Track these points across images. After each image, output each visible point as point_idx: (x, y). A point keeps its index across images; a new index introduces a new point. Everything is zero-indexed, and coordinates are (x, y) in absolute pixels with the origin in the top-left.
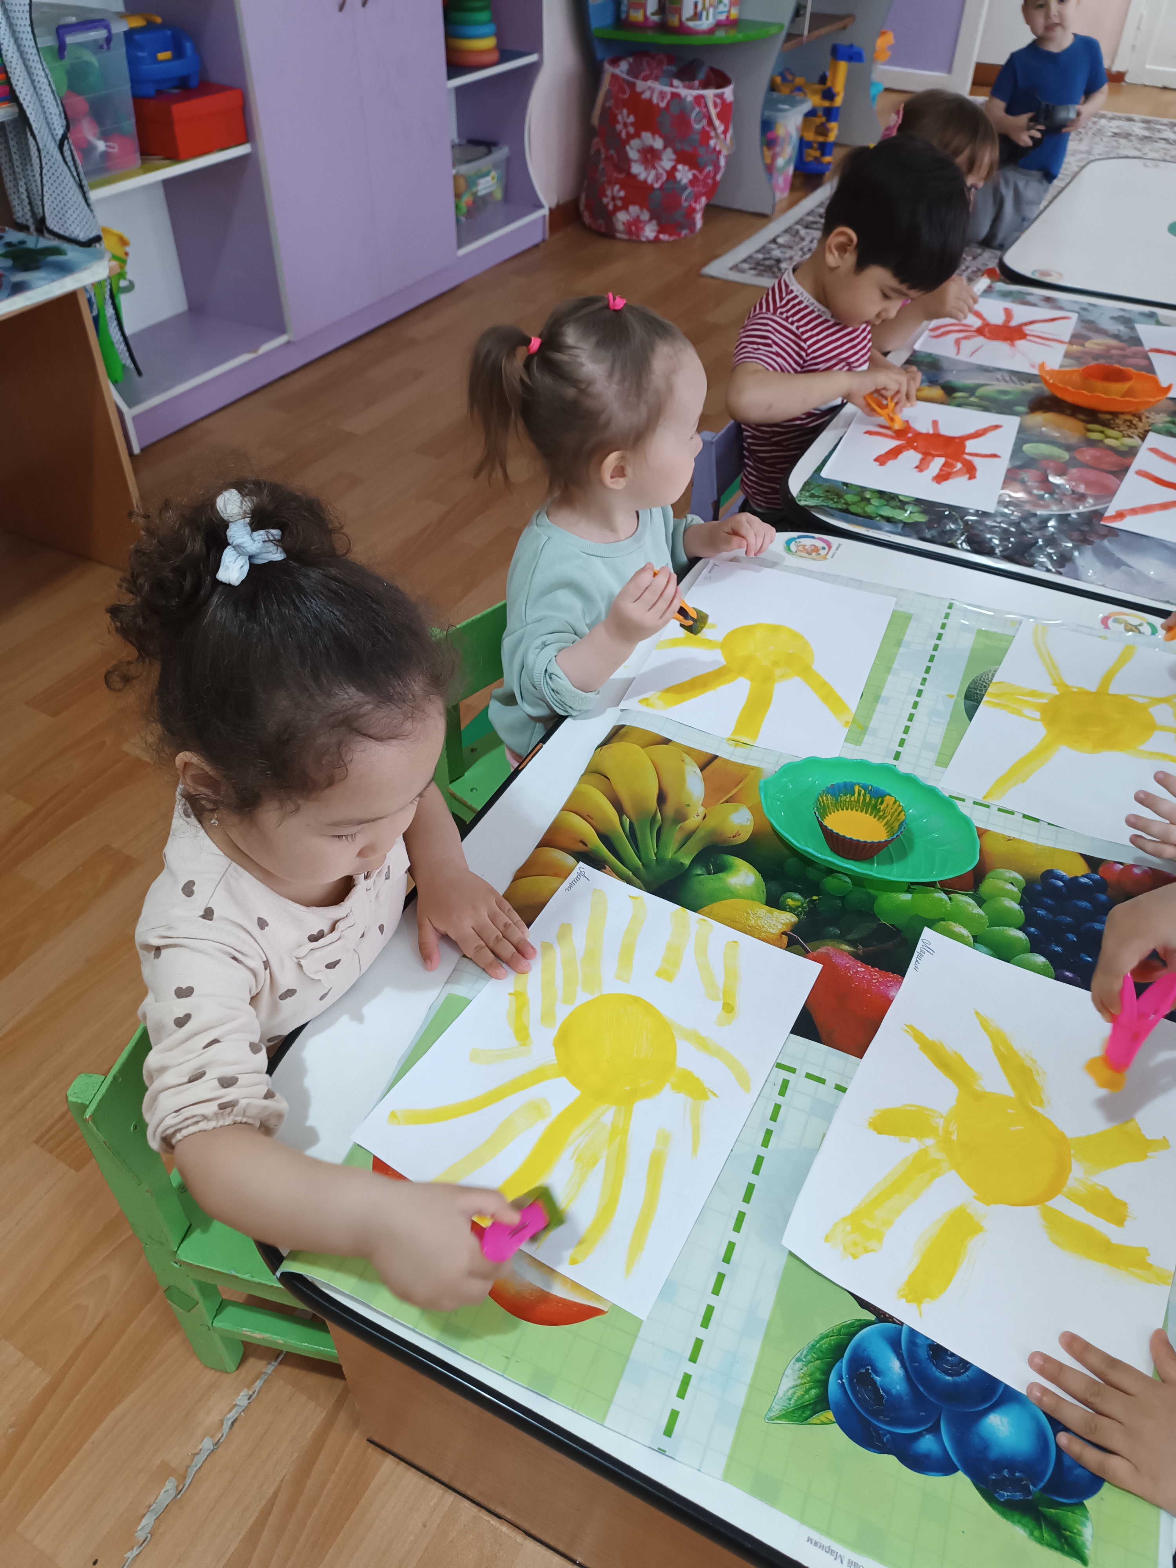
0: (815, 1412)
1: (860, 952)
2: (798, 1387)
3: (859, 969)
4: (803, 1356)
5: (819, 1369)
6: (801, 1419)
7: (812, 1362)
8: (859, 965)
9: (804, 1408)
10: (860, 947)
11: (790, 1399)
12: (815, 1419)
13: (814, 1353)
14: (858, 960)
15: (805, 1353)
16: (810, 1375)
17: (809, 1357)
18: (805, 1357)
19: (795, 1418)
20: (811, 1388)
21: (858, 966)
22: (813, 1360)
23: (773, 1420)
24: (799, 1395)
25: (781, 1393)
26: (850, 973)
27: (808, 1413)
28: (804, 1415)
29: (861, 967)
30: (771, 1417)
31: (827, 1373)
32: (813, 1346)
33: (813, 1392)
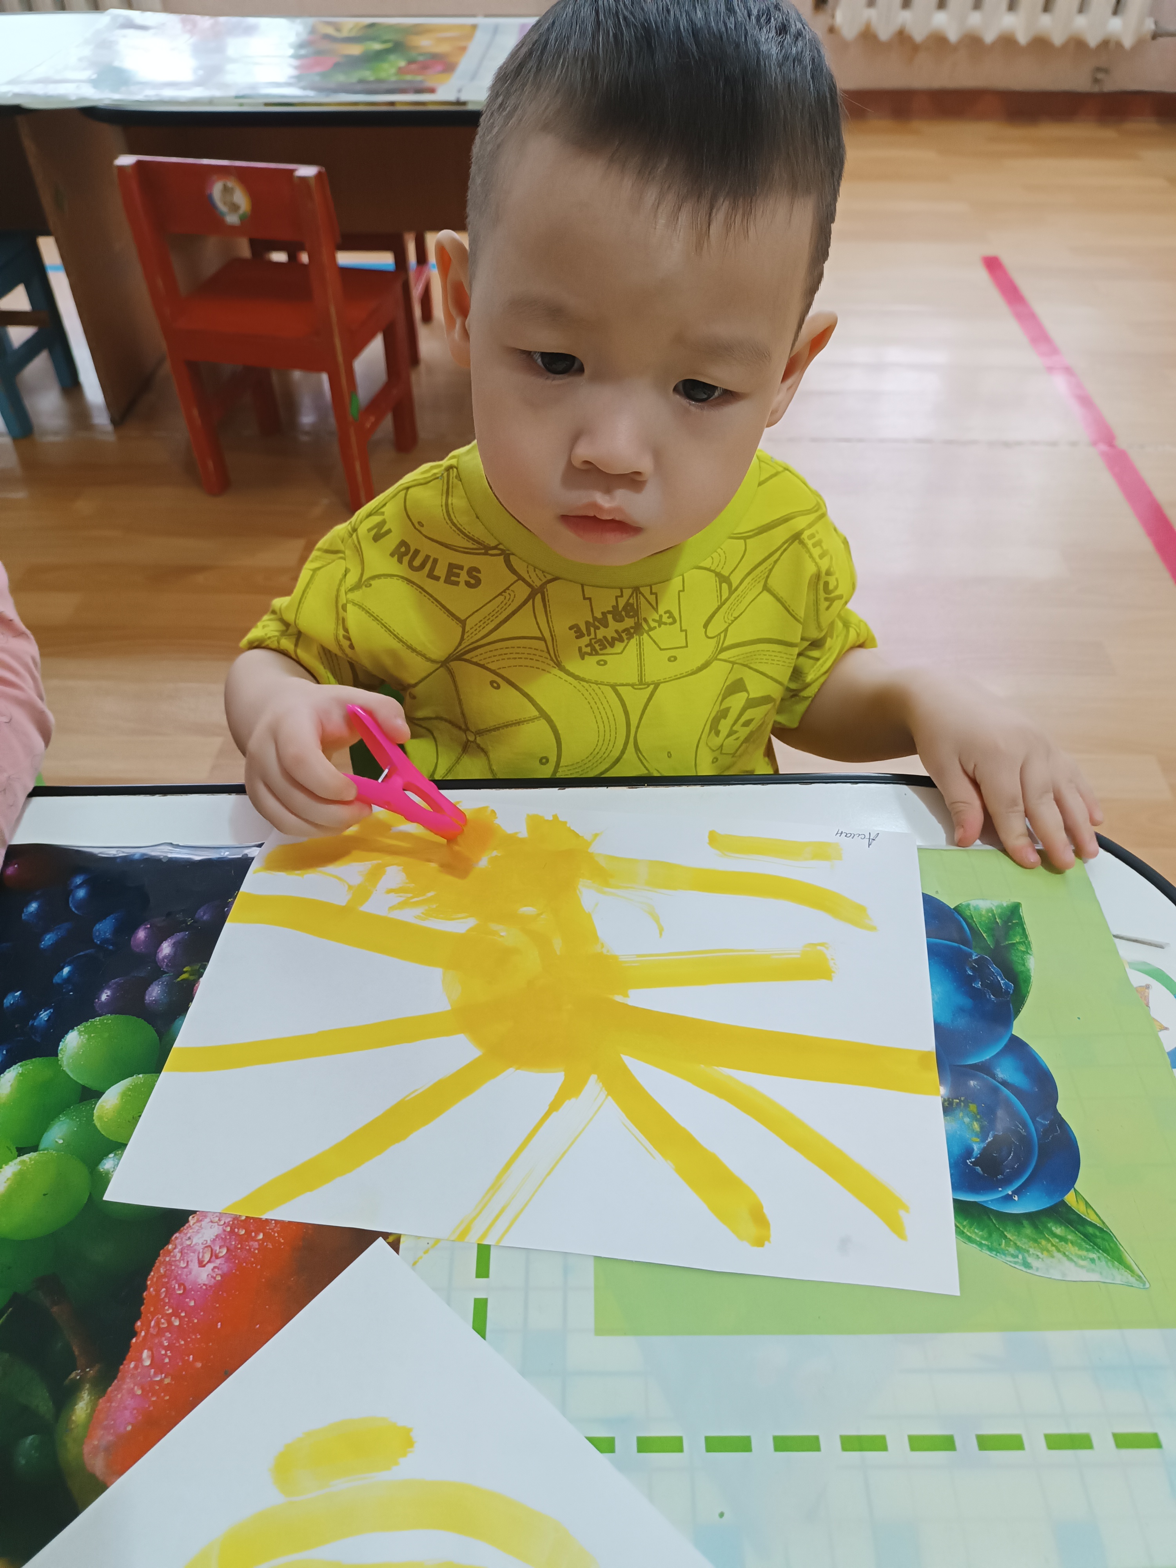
0: (1083, 1221)
1: (91, 1372)
2: (1067, 1253)
3: (147, 1363)
4: (1016, 1260)
5: (1019, 1234)
6: (1106, 1237)
7: (1015, 1244)
8: (132, 1365)
9: (1088, 1237)
10: (75, 1375)
11: (1092, 1260)
12: (1091, 1218)
13: (1000, 1245)
14: (117, 1371)
15: (1010, 1259)
16: (1035, 1241)
17: (1012, 1250)
18: (1017, 1257)
19: (1112, 1245)
20: (1055, 1235)
21: (136, 1367)
22: (1012, 1243)
23: (1140, 1277)
24: (1077, 1248)
25: (1095, 1277)
26: (162, 1380)
27: (1090, 1230)
28: (1098, 1233)
29: (139, 1359)
30: (1137, 1280)
31: (1017, 1220)
32: (991, 1249)
33: (1058, 1230)
